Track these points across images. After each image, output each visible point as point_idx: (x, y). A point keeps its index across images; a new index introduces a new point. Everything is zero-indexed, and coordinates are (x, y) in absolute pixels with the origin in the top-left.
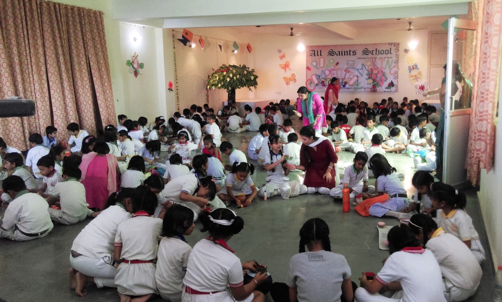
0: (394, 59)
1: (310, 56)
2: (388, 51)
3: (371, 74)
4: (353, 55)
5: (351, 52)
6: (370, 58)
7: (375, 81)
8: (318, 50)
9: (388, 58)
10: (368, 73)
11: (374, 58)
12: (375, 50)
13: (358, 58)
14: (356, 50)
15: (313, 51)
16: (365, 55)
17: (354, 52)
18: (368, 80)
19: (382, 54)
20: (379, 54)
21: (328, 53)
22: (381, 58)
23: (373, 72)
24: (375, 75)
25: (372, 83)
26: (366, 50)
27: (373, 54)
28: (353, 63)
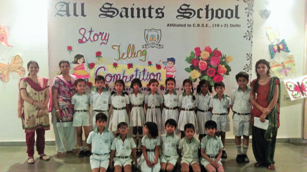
0: (244, 28)
1: (56, 15)
2: (232, 11)
3: (196, 59)
4: (157, 17)
5: (152, 10)
6: (195, 26)
7: (205, 75)
8: (76, 3)
9: (232, 26)
10: (190, 56)
11: (203, 25)
12: (205, 9)
13: (168, 25)
14: (164, 7)
15: (63, 4)
16: (182, 18)
17: (159, 11)
18: (191, 72)
19: (220, 17)
20: (212, 18)
21: (101, 10)
22: (218, 25)
23: (200, 56)
24: (205, 62)
25: (200, 78)
26: (186, 7)
27: (200, 18)
28: (158, 35)
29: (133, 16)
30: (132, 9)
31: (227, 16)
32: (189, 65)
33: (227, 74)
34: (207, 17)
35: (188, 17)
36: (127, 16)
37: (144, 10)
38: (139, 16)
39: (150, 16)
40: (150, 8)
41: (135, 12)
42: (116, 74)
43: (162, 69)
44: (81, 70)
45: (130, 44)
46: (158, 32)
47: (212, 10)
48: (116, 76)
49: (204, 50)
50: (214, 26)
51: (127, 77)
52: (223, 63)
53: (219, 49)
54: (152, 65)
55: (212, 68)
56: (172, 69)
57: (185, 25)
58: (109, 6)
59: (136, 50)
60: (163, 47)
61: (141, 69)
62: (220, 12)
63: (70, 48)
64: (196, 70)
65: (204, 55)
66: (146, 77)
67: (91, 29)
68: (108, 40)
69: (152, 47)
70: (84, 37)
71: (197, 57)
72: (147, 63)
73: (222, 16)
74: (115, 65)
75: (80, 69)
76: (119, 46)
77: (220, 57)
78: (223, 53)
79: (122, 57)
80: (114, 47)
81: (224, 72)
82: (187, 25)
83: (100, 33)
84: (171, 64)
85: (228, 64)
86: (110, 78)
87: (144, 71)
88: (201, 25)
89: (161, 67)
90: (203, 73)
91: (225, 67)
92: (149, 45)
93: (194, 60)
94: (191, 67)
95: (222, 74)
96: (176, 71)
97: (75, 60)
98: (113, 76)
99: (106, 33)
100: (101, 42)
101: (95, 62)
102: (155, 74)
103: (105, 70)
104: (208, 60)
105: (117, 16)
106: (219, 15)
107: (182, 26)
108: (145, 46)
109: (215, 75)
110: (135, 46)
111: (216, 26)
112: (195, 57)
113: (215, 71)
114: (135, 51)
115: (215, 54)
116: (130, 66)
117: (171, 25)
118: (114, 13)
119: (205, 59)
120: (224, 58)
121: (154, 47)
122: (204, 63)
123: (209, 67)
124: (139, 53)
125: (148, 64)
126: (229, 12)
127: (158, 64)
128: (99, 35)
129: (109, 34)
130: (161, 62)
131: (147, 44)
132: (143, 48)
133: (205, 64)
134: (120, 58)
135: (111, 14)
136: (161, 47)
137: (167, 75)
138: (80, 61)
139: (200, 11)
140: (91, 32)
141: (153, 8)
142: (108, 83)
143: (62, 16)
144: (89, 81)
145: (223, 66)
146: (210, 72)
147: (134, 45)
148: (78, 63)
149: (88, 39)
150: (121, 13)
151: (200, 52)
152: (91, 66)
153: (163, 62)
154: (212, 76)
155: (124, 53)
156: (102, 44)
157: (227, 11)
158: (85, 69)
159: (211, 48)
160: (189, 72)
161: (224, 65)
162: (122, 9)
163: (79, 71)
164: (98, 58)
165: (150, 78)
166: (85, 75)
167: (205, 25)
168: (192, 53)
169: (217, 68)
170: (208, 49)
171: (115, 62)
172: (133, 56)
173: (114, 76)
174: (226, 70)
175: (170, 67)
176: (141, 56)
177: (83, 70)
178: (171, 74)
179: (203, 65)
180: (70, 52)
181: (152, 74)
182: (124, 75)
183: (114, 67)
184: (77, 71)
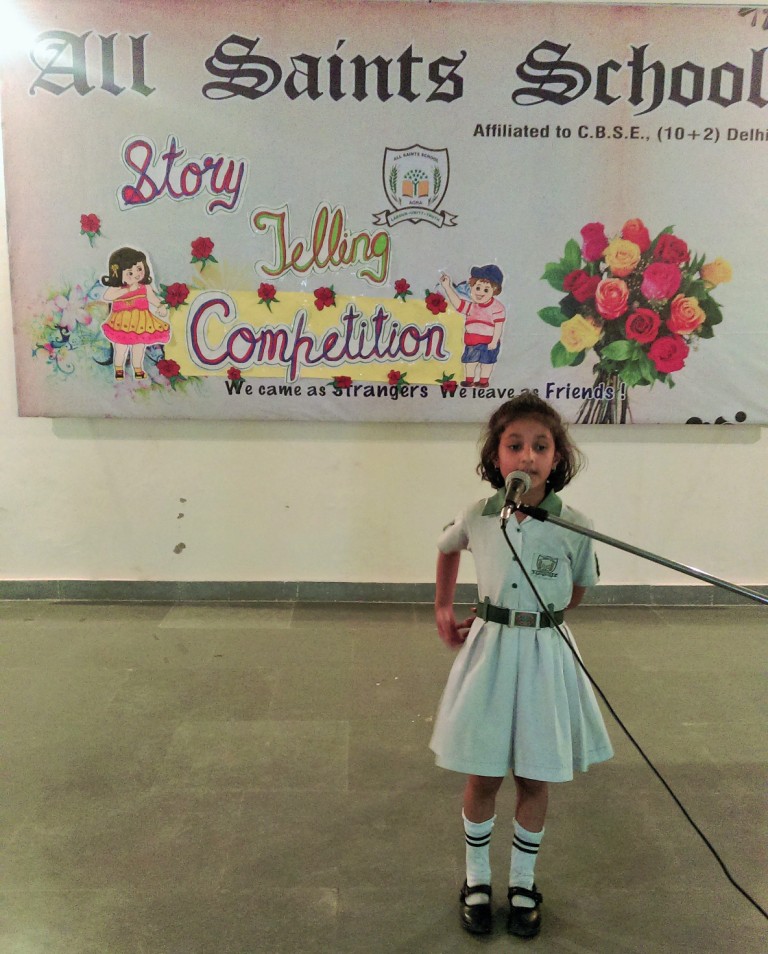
1: (37, 89)
2: (738, 73)
3: (588, 268)
4: (435, 96)
5: (415, 66)
6: (586, 135)
7: (620, 337)
8: (112, 37)
9: (734, 134)
10: (564, 262)
11: (618, 132)
12: (630, 64)
13: (479, 130)
14: (464, 53)
15: (62, 42)
16: (537, 99)
17: (444, 71)
18: (563, 324)
19: (690, 96)
20: (658, 99)
21: (209, 65)
22: (680, 133)
23: (603, 259)
24: (623, 286)
25: (598, 348)
26: (553, 56)
27: (609, 100)
28: (437, 172)
29: (336, 94)
30: (335, 63)
31: (715, 96)
32: (556, 297)
33: (706, 332)
34: (636, 98)
35: (561, 99)
36: (313, 92)
37: (382, 65)
38: (360, 94)
39: (407, 92)
40: (407, 60)
41: (348, 73)
42: (270, 332)
43: (449, 310)
44: (136, 312)
45: (325, 208)
46: (436, 160)
47: (659, 68)
48: (268, 337)
49: (620, 235)
50: (664, 134)
51: (311, 342)
52: (694, 289)
53: (678, 233)
54: (410, 293)
55: (649, 307)
56: (489, 313)
57: (545, 132)
58: (242, 51)
59: (351, 231)
60: (454, 221)
61: (368, 312)
62: (688, 77)
63: (91, 224)
64: (584, 315)
65: (622, 255)
66: (387, 345)
67: (173, 147)
68: (237, 190)
69: (411, 220)
70: (144, 177)
71: (592, 265)
72: (389, 285)
73: (698, 96)
74: (267, 293)
75: (130, 309)
76: (282, 216)
77: (682, 265)
78: (695, 248)
79: (294, 260)
80: (263, 221)
81: (693, 325)
82: (553, 132)
83: (209, 163)
84: (486, 291)
85: (711, 293)
86: (249, 344)
87: (380, 318)
88: (609, 132)
89: (446, 305)
90: (612, 330)
91: (702, 304)
92: (398, 213)
93: (579, 273)
94: (563, 302)
95: (686, 334)
96: (502, 320)
97: (111, 272)
98: (257, 337)
99: (232, 164)
100: (213, 197)
101: (189, 282)
102: (423, 331)
103: (227, 314)
104: (632, 278)
105: (274, 90)
106: (687, 90)
107: (533, 132)
108: (383, 218)
109: (658, 337)
110: (346, 217)
111: (669, 138)
112: (583, 265)
113: (658, 322)
114: (346, 235)
115: (661, 252)
116: (325, 297)
117: (491, 131)
118: (261, 77)
119: (619, 274)
120: (699, 267)
121: (421, 220)
122: (616, 289)
123: (636, 304)
124: (361, 245)
125: (395, 292)
126: (727, 78)
127: (433, 290)
128: (205, 171)
129: (242, 165)
130: (446, 283)
131: (392, 210)
132: (375, 223)
133: (620, 293)
134: (284, 267)
135: (248, 82)
136: (447, 221)
137: (467, 335)
138: (131, 276)
139: (610, 71)
140: (171, 157)
141: (420, 60)
142: (238, 365)
143: (57, 90)
144: (167, 358)
145: (693, 302)
146: (641, 327)
147: (339, 211)
148: (125, 285)
149: (159, 188)
150: (291, 78)
151: (604, 243)
152: (175, 295)
153: (454, 285)
154: (647, 341)
155: (301, 245)
156: (216, 208)
157: (716, 74)
158: (153, 309)
159: (646, 225)
160: (556, 323)
161: (698, 297)
162: (297, 62)
163: (127, 314)
164: (200, 264)
165: (401, 348)
166: (152, 331)
167: (626, 132)
168: (571, 245)
169: (668, 309)
170: (635, 232)
171: (268, 280)
172: (336, 257)
173: (264, 334)
174: (703, 319)
175: (483, 306)
176: (367, 258)
177: (142, 313)
178: (485, 331)
179: (615, 294)
180: (91, 237)
181: (412, 331)
182: (302, 336)
183: (260, 303)
184: (119, 316)
